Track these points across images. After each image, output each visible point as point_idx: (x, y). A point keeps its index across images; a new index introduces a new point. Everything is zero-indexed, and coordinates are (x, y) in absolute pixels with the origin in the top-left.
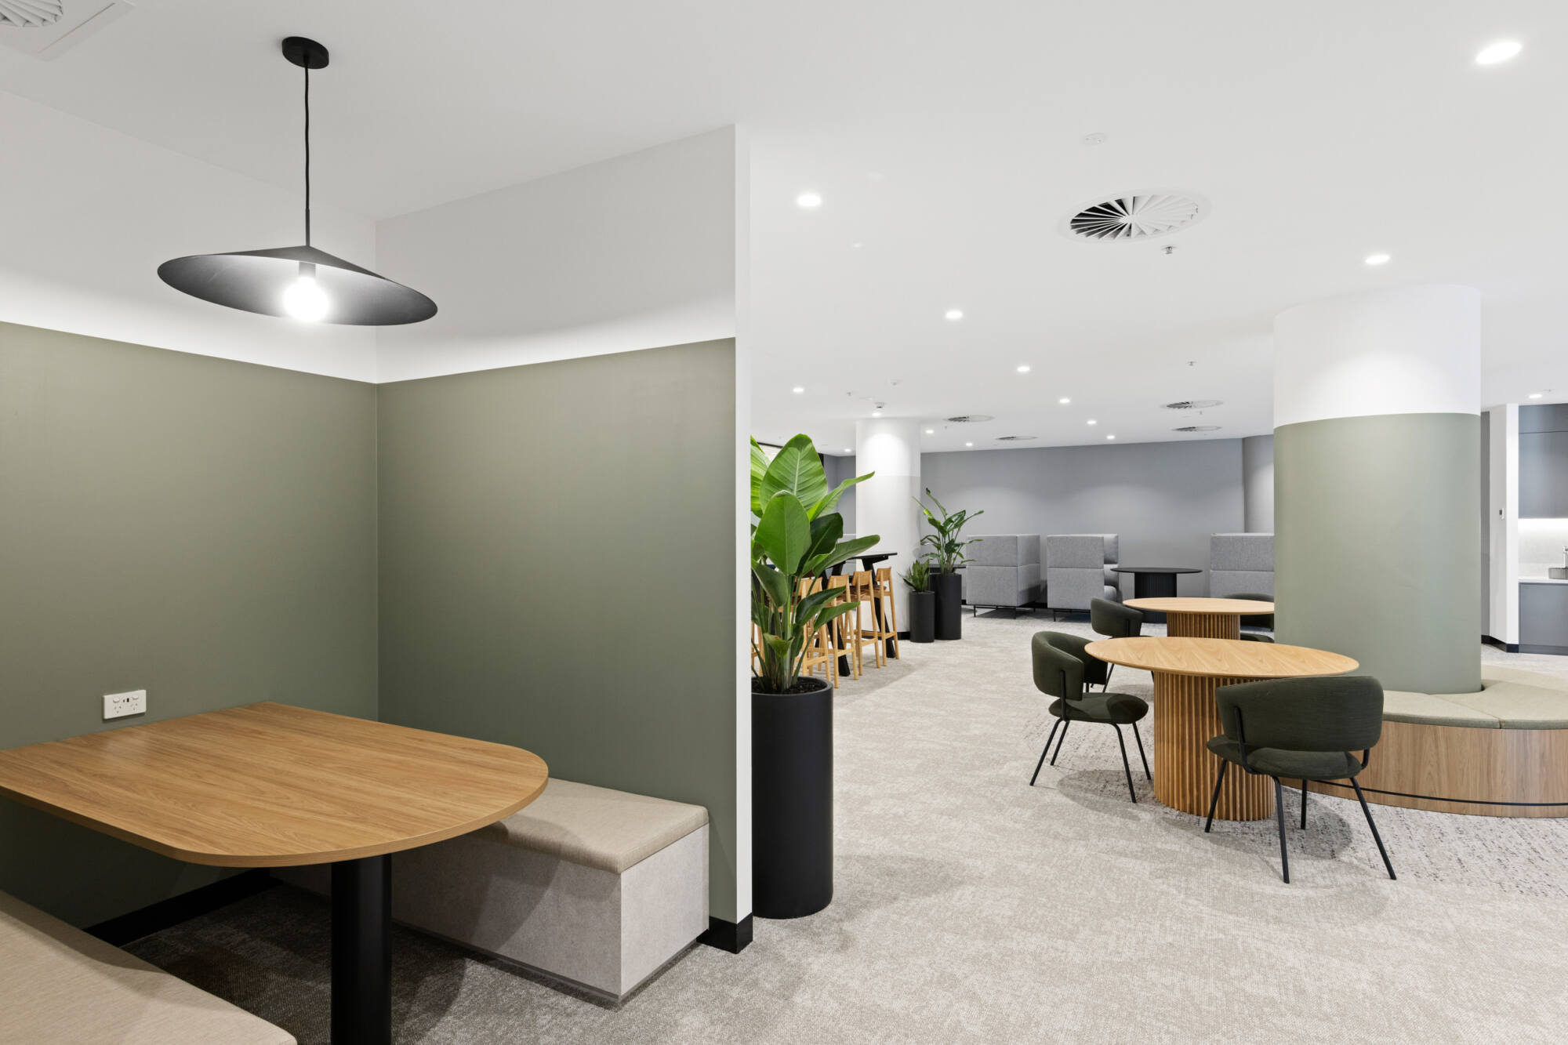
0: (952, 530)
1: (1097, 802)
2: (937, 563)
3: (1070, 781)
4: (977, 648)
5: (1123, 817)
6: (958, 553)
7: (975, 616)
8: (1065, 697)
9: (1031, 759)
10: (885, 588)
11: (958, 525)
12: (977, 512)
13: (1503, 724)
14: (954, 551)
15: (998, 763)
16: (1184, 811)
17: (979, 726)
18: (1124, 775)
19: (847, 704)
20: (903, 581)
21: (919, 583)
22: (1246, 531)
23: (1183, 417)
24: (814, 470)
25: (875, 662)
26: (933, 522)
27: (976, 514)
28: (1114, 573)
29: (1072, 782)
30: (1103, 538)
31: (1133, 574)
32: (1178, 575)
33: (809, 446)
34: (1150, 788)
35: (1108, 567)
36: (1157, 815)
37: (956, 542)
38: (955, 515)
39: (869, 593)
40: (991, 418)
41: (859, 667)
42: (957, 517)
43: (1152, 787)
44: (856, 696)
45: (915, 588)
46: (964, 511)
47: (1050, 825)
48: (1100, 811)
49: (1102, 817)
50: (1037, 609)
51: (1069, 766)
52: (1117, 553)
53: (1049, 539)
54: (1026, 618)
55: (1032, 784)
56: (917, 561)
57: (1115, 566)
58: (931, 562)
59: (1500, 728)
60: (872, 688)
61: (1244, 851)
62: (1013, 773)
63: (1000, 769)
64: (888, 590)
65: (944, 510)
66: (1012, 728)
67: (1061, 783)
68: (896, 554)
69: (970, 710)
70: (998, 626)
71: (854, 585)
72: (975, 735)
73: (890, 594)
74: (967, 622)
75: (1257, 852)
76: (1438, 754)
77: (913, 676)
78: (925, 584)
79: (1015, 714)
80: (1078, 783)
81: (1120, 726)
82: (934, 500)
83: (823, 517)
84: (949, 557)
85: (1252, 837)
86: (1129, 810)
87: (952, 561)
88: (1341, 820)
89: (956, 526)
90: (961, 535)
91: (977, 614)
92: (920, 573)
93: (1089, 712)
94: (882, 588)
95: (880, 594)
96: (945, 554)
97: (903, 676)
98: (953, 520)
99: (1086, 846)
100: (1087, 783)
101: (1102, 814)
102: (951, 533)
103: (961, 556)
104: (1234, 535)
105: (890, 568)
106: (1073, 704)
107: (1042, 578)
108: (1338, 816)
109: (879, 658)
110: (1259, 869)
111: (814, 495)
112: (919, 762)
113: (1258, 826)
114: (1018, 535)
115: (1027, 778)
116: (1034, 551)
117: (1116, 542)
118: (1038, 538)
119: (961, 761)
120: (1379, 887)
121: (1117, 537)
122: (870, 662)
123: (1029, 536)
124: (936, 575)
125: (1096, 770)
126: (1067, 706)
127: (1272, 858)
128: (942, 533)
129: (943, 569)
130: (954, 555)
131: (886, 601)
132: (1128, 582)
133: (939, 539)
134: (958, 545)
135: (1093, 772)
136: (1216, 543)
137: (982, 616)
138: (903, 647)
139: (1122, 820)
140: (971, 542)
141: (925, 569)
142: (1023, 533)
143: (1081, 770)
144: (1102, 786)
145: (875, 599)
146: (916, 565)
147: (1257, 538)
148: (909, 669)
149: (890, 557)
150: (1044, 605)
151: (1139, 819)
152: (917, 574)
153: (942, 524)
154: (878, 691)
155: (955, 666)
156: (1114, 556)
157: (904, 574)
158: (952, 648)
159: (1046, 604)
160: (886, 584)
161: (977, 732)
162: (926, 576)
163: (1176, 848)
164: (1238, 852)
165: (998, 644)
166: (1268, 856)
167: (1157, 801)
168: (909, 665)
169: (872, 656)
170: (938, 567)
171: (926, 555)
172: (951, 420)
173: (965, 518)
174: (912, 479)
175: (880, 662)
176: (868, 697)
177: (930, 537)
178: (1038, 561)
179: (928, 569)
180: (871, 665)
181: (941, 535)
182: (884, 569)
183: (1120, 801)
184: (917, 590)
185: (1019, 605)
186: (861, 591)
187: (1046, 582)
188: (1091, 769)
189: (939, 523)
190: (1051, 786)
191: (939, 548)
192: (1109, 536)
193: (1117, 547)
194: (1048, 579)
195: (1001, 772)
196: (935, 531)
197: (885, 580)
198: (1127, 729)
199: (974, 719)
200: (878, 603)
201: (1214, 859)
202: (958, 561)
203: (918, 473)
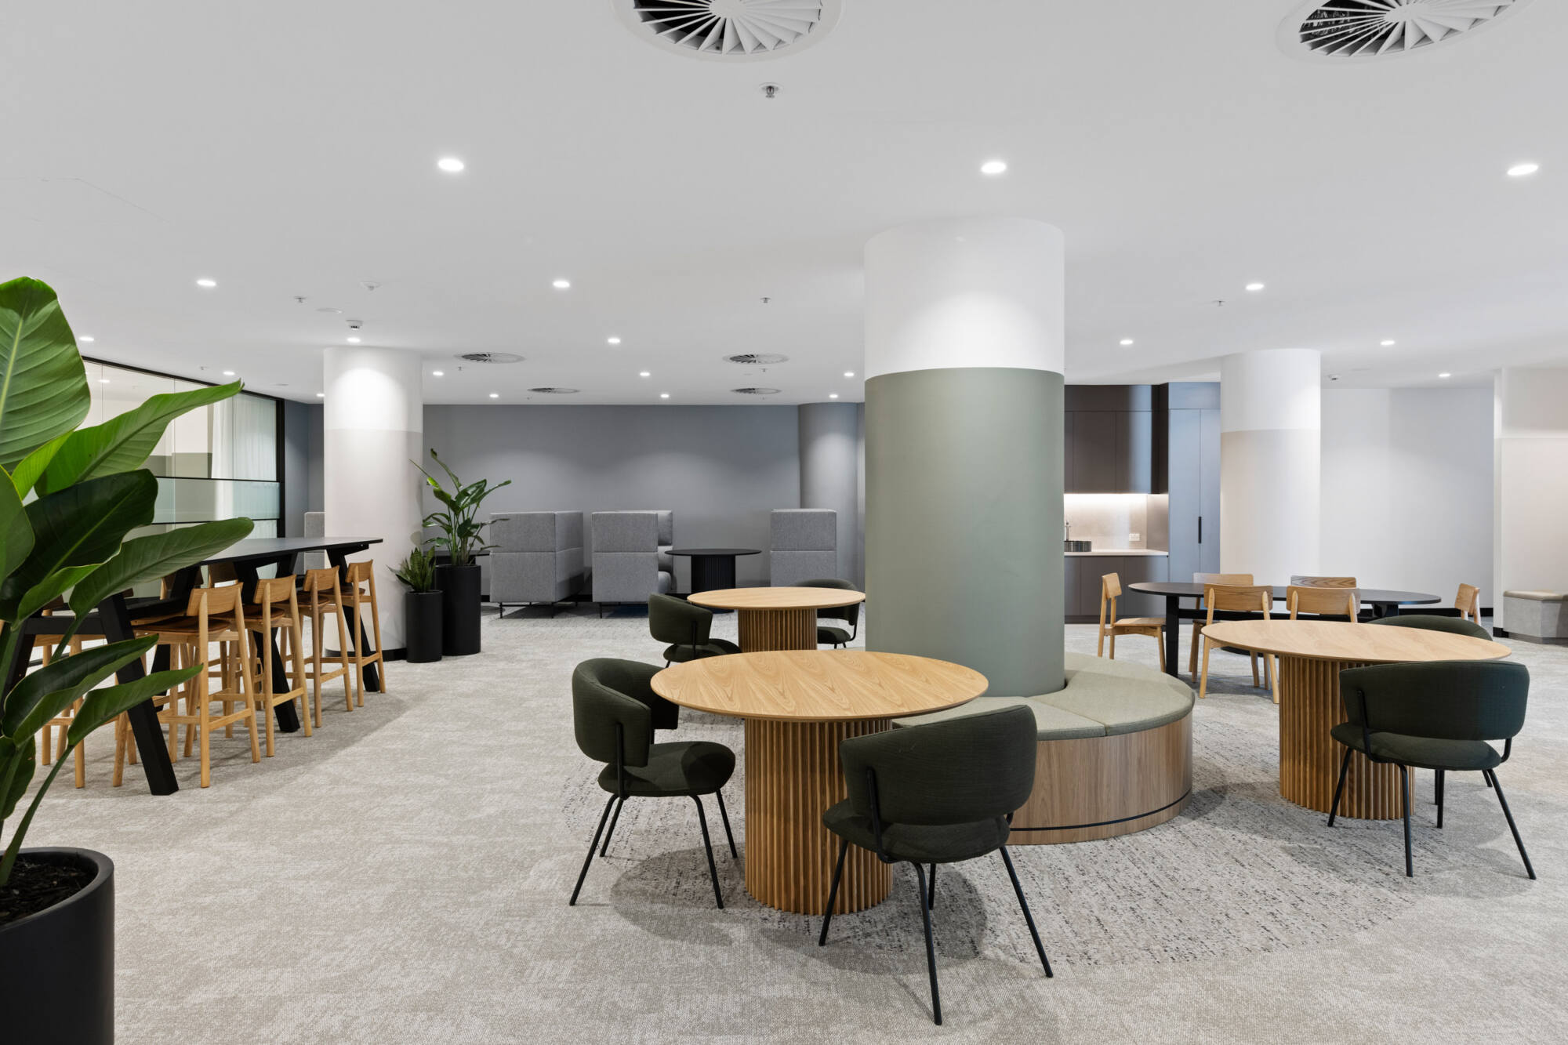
0: (468, 505)
1: (670, 918)
2: (447, 549)
3: (629, 883)
4: (501, 665)
5: (706, 943)
6: (476, 537)
7: (501, 617)
8: (623, 763)
9: (571, 850)
10: (362, 591)
11: (477, 500)
12: (502, 482)
13: (1108, 731)
14: (470, 534)
15: (521, 867)
16: (788, 910)
17: (497, 797)
18: (702, 856)
19: (282, 786)
20: (395, 579)
21: (419, 580)
22: (802, 506)
23: (746, 375)
24: (57, 365)
25: (344, 702)
26: (440, 495)
27: (499, 486)
28: (668, 556)
29: (632, 885)
30: (657, 515)
31: (690, 558)
32: (738, 558)
33: (49, 308)
34: (737, 874)
35: (662, 549)
36: (753, 925)
37: (474, 522)
38: (471, 487)
39: (334, 600)
40: (520, 359)
41: (315, 715)
42: (474, 489)
43: (742, 871)
44: (301, 767)
45: (414, 587)
46: (485, 481)
47: (602, 990)
48: (674, 938)
49: (680, 948)
50: (579, 603)
51: (626, 854)
52: (671, 533)
53: (595, 517)
54: (566, 616)
55: (573, 902)
56: (416, 549)
57: (669, 548)
58: (437, 549)
59: (1106, 735)
60: (334, 749)
61: (875, 971)
62: (544, 885)
63: (525, 878)
64: (367, 593)
65: (457, 479)
66: (544, 794)
67: (617, 890)
68: (381, 541)
69: (484, 771)
70: (531, 629)
71: (306, 589)
72: (489, 816)
73: (372, 599)
74: (490, 628)
75: (889, 970)
76: (1050, 776)
77: (402, 720)
78: (429, 581)
79: (549, 767)
80: (640, 884)
81: (700, 796)
82: (442, 464)
83: (102, 479)
84: (464, 543)
85: (878, 940)
86: (716, 925)
87: (468, 548)
88: (965, 881)
89: (473, 501)
90: (482, 513)
91: (504, 614)
92: (422, 566)
93: (657, 782)
94: (357, 591)
95: (354, 602)
96: (458, 538)
97: (389, 721)
98: (470, 492)
99: (658, 1025)
100: (654, 883)
101: (678, 943)
102: (466, 510)
103: (481, 541)
104: (788, 510)
105: (371, 562)
106: (633, 770)
107: (586, 565)
108: (960, 875)
109: (350, 695)
110: (899, 1005)
111: (57, 421)
112: (390, 889)
113: (880, 915)
114: (556, 513)
115: (565, 890)
116: (576, 530)
117: (670, 519)
118: (581, 515)
119: (463, 874)
120: (1040, 998)
121: (671, 514)
122: (339, 703)
123: (570, 514)
124: (445, 568)
125: (663, 855)
126: (625, 774)
127: (910, 976)
128: (453, 510)
129: (455, 559)
130: (470, 540)
131: (363, 611)
132: (684, 567)
133: (449, 519)
134: (476, 526)
135: (659, 859)
136: (777, 520)
137: (510, 616)
138: (393, 673)
139: (708, 948)
140: (493, 522)
141: (428, 559)
142: (562, 510)
143: (644, 858)
144: (674, 884)
145: (345, 607)
146: (415, 555)
147: (815, 514)
148: (399, 707)
149: (370, 545)
150: (589, 597)
151: (731, 942)
152: (416, 567)
153: (453, 499)
154: (342, 753)
155: (468, 696)
156: (668, 537)
157: (397, 567)
158: (466, 667)
159: (591, 596)
160: (364, 585)
161: (492, 810)
162: (430, 570)
163: (786, 990)
164: (867, 976)
165: (531, 657)
166: (903, 973)
167: (751, 900)
168: (400, 701)
169: (341, 692)
170: (448, 555)
171: (432, 540)
172: (467, 357)
173: (486, 490)
174: (409, 435)
175: (353, 700)
176: (321, 767)
177: (435, 516)
178: (580, 544)
179: (433, 559)
180: (338, 707)
181: (452, 513)
182: (359, 564)
183: (701, 910)
184: (417, 589)
185: (558, 600)
186: (320, 598)
187: (591, 569)
188: (656, 853)
189: (450, 497)
190: (601, 899)
191: (449, 530)
192: (663, 513)
193: (671, 526)
194: (593, 566)
195: (526, 885)
196: (443, 508)
197: (362, 579)
198: (709, 800)
199: (489, 787)
200: (350, 613)
201: (841, 1002)
202: (477, 546)
203: (419, 428)
